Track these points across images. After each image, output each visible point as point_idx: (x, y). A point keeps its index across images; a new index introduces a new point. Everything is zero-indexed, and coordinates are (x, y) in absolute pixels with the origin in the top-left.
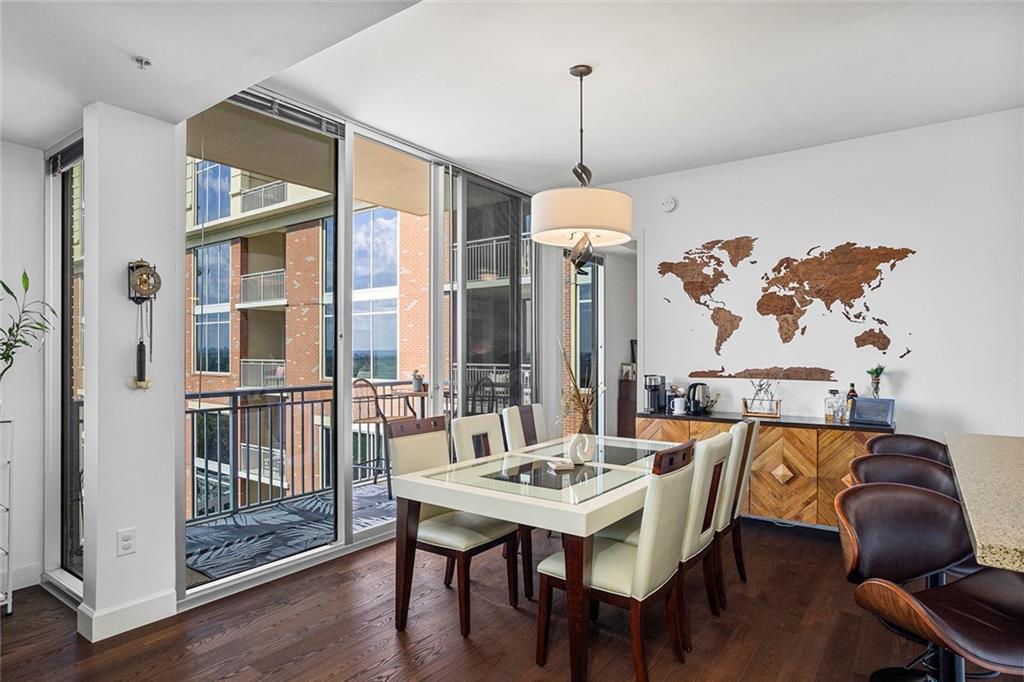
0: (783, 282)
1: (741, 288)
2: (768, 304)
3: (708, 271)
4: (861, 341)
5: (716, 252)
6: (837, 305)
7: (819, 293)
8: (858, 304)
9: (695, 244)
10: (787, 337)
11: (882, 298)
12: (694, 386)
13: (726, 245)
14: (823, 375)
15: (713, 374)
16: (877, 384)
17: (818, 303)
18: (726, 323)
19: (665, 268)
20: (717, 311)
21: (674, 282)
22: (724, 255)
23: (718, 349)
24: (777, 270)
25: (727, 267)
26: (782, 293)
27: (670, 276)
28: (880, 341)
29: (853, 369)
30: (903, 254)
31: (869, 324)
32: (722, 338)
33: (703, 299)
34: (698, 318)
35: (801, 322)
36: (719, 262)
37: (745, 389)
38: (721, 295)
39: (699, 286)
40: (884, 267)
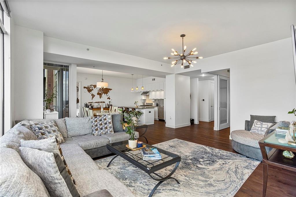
0: (100, 91)
1: (95, 92)
2: (98, 94)
3: (91, 89)
4: (108, 98)
5: (92, 86)
6: (106, 94)
7: (104, 93)
8: (107, 94)
9: (89, 85)
10: (100, 98)
11: (110, 94)
12: (91, 104)
13: (93, 86)
14: (104, 102)
15: (92, 103)
16: (110, 103)
17: (104, 94)
18: (93, 96)
19: (85, 87)
20: (92, 94)
21: (86, 90)
22: (93, 87)
23: (92, 99)
24: (99, 90)
25: (93, 88)
26: (100, 92)
27: (85, 89)
28: (109, 98)
29: (107, 102)
30: (111, 89)
31: (108, 97)
32: (93, 98)
33: (90, 92)
34: (89, 95)
35: (102, 96)
36: (92, 88)
37: (97, 104)
38: (92, 92)
39: (89, 91)
40: (110, 91)
